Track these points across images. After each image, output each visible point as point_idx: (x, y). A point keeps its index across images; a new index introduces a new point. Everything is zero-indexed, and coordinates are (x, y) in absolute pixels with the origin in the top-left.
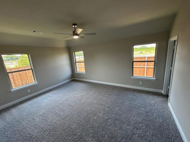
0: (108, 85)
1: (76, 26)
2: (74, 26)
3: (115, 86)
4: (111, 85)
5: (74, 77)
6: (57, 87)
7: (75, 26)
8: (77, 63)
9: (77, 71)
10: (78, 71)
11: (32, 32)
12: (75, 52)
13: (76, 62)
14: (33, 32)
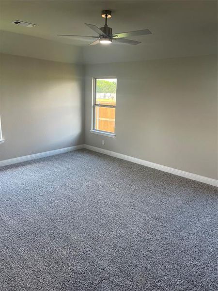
0: (168, 174)
1: (109, 16)
2: (104, 16)
3: (187, 179)
4: (175, 176)
5: (84, 143)
6: (43, 158)
7: (106, 16)
8: (97, 108)
9: (94, 129)
10: (97, 127)
11: (13, 23)
12: (96, 79)
13: (95, 105)
14: (15, 23)
